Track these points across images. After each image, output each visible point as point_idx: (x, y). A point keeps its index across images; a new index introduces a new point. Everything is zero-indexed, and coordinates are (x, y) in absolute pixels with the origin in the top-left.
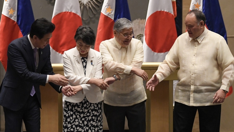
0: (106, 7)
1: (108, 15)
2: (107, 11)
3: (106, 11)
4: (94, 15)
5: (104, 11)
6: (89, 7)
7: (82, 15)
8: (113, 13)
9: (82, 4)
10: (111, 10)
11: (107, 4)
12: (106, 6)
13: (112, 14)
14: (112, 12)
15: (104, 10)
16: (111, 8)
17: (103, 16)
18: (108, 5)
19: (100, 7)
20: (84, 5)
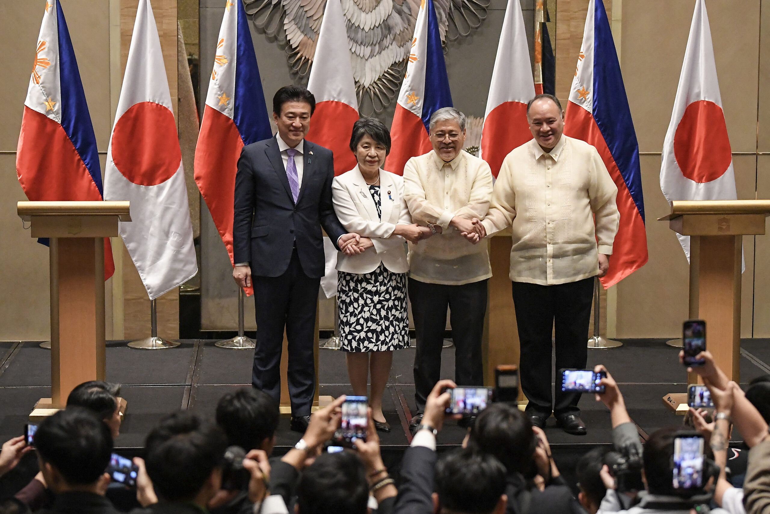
0: (408, 93)
1: (411, 107)
2: (409, 101)
3: (406, 100)
4: (385, 108)
5: (404, 100)
6: (375, 94)
7: (360, 109)
8: (421, 104)
9: (361, 87)
10: (416, 98)
11: (409, 86)
12: (407, 91)
13: (419, 106)
14: (417, 103)
15: (403, 98)
16: (417, 95)
17: (402, 110)
18: (410, 88)
19: (396, 93)
20: (365, 89)
